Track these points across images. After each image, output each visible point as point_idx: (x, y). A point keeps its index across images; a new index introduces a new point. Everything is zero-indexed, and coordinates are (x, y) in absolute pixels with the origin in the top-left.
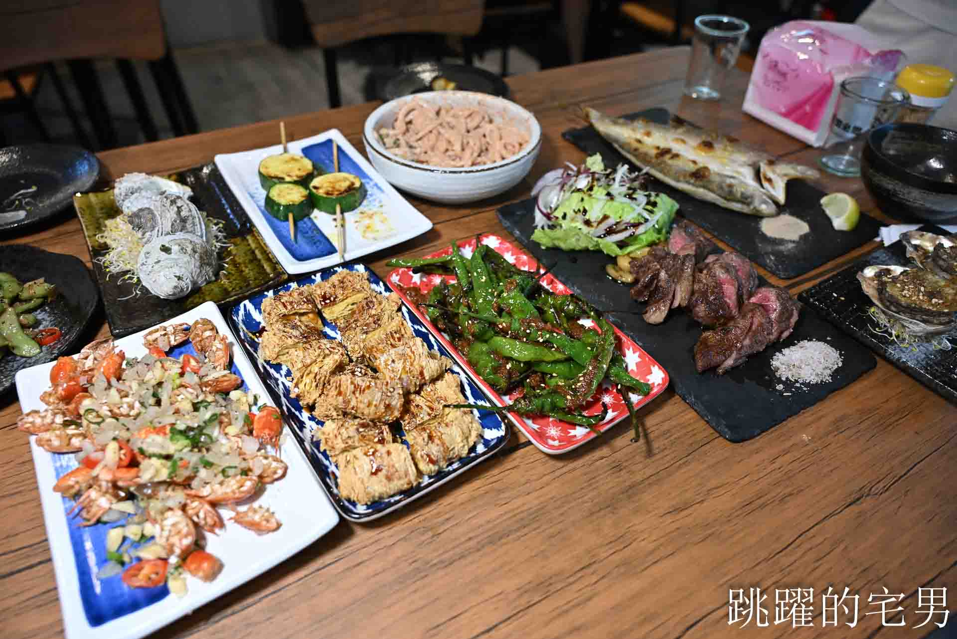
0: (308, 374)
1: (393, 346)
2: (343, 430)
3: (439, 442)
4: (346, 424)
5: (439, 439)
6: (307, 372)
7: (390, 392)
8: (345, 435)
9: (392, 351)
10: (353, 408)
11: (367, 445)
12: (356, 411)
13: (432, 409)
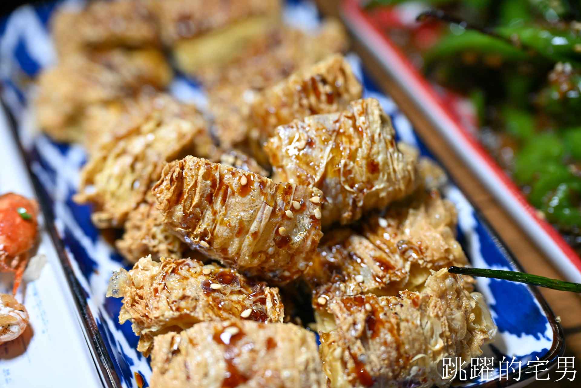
0: (119, 156)
1: (313, 111)
2: (173, 281)
3: (389, 338)
4: (183, 271)
5: (391, 330)
6: (117, 150)
7: (293, 209)
8: (177, 294)
9: (309, 120)
10: (203, 236)
11: (225, 319)
12: (209, 243)
13: (386, 266)
